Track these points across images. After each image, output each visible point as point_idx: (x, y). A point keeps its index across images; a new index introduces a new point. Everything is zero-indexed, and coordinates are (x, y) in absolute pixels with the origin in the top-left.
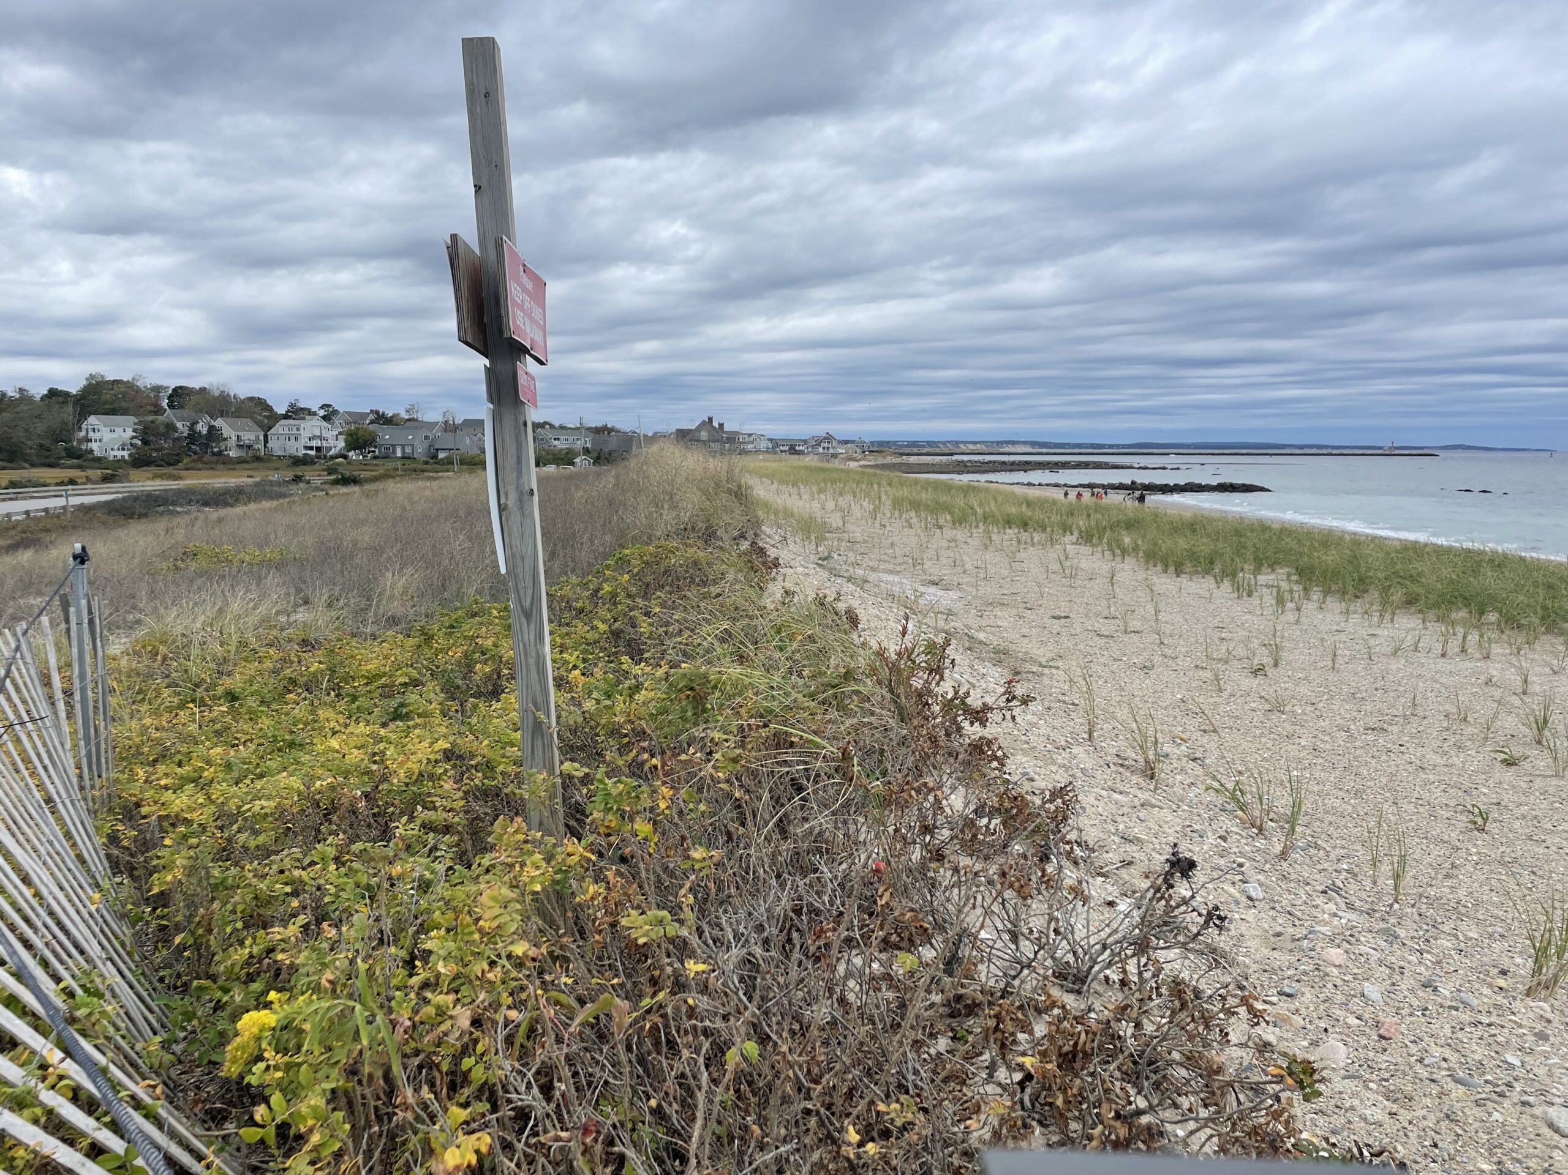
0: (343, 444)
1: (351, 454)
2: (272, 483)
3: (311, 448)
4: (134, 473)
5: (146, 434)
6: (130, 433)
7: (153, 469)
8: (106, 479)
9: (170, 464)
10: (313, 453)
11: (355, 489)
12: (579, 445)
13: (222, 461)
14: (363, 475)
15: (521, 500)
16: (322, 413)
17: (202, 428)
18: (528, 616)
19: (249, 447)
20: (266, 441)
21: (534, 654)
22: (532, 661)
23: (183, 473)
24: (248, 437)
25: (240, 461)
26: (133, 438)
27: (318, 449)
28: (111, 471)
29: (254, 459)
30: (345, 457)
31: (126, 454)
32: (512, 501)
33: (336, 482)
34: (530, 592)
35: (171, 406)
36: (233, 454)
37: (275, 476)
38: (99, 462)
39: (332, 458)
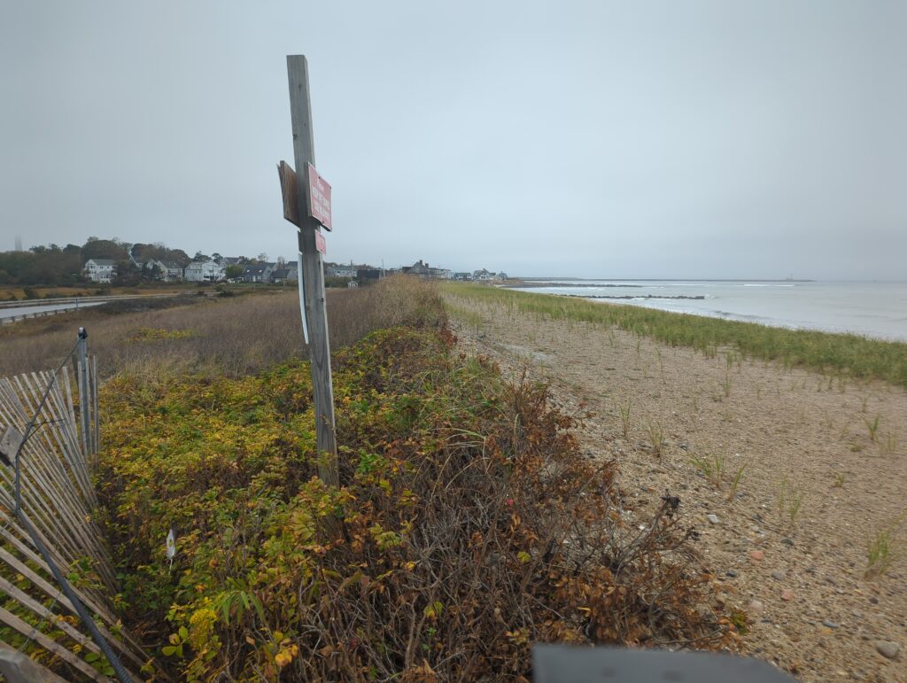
0: (224, 275)
1: (229, 280)
2: (186, 296)
3: (208, 277)
4: (113, 291)
5: (121, 270)
6: (111, 268)
7: (123, 288)
8: (98, 294)
9: (132, 286)
10: (209, 279)
11: (232, 299)
12: (350, 276)
13: (160, 284)
14: (235, 291)
15: (317, 304)
16: (213, 258)
17: (150, 266)
18: (320, 367)
19: (175, 276)
20: (184, 273)
21: (323, 387)
22: (322, 391)
23: (140, 291)
24: (174, 271)
25: (169, 284)
26: (113, 271)
27: (212, 277)
28: (101, 290)
29: (178, 283)
30: (225, 282)
31: (109, 280)
32: (312, 305)
33: (221, 295)
34: (321, 354)
35: (133, 254)
36: (166, 280)
37: (189, 292)
38: (95, 284)
39: (219, 282)
